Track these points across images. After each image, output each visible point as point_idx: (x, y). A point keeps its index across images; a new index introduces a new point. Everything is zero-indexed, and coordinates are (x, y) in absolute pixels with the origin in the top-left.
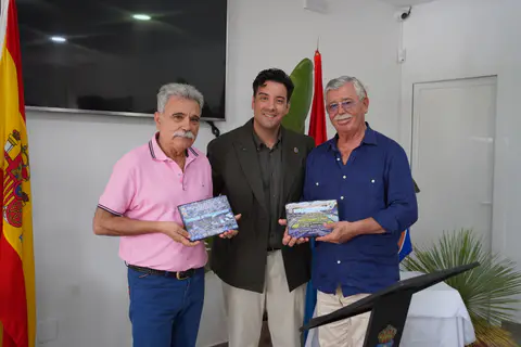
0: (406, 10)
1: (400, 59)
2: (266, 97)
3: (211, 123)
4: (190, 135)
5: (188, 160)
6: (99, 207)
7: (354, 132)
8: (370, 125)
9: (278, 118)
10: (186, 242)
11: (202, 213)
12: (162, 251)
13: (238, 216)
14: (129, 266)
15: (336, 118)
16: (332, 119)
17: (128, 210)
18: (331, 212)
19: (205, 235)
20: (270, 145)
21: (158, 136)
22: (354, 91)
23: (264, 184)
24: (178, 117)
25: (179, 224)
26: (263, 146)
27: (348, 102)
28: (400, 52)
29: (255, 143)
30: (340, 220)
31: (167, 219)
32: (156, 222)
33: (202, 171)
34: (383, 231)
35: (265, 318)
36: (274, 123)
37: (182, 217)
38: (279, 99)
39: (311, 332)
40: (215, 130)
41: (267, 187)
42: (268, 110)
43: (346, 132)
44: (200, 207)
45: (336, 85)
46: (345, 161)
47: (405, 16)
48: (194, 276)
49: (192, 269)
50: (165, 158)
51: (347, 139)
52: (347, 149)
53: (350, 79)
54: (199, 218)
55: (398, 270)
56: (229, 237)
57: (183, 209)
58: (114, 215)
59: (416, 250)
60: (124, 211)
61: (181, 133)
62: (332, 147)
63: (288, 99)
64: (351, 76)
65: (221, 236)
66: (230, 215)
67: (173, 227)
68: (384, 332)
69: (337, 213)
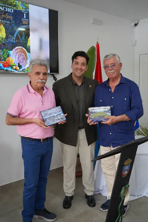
0: (136, 22)
1: (134, 44)
2: (77, 63)
3: (53, 75)
4: (44, 81)
5: (44, 92)
6: (8, 114)
7: (116, 78)
8: (123, 75)
9: (83, 72)
10: (45, 127)
11: (50, 114)
12: (35, 130)
13: (66, 115)
14: (21, 137)
15: (108, 72)
16: (106, 72)
17: (20, 114)
18: (108, 112)
19: (52, 123)
20: (79, 84)
21: (30, 82)
22: (116, 60)
23: (77, 101)
24: (38, 74)
25: (41, 120)
26: (76, 85)
27: (114, 65)
28: (134, 41)
29: (73, 84)
30: (112, 115)
31: (36, 117)
32: (31, 119)
33: (50, 96)
34: (130, 120)
35: (78, 156)
36: (81, 74)
37: (42, 116)
38: (83, 64)
39: (97, 161)
40: (55, 78)
41: (78, 102)
42: (78, 69)
43: (112, 78)
44: (50, 112)
45: (108, 57)
46: (113, 91)
47: (136, 25)
48: (48, 141)
49: (47, 138)
50: (34, 92)
51: (113, 81)
52: (113, 85)
53: (114, 55)
54: (49, 116)
55: (134, 136)
56: (63, 123)
57: (42, 113)
58: (14, 117)
59: (141, 126)
60: (18, 115)
61: (40, 81)
62: (106, 85)
63: (87, 64)
64: (115, 53)
65: (59, 123)
66: (62, 114)
67: (39, 121)
68: (126, 161)
69: (110, 112)
